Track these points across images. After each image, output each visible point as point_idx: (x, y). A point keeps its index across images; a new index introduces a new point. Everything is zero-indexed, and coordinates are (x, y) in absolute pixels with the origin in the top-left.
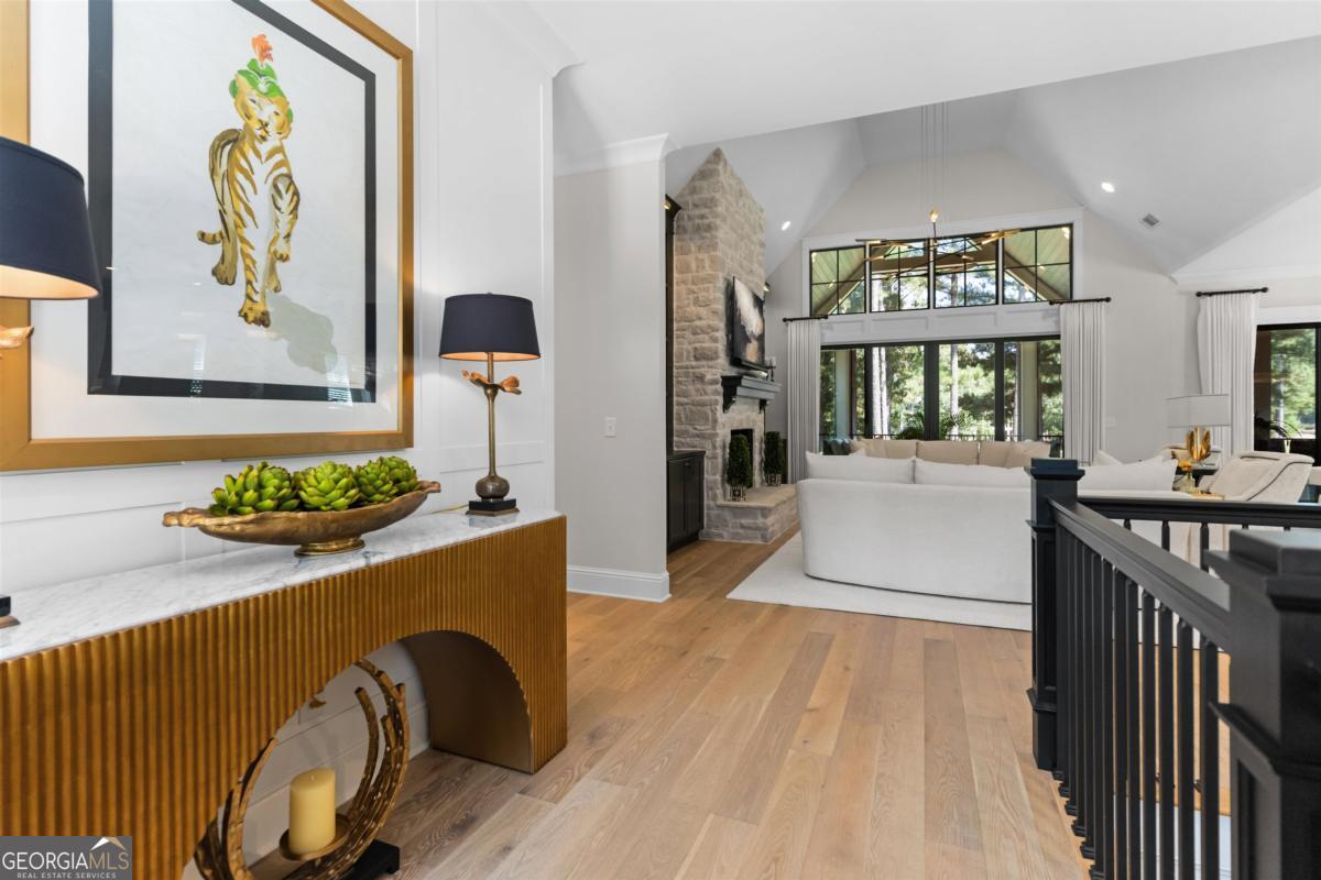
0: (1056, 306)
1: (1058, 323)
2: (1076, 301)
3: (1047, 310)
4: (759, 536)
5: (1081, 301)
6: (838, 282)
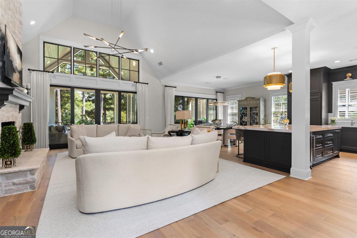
0: (136, 83)
1: (136, 88)
2: (140, 83)
3: (133, 84)
4: (28, 187)
5: (142, 83)
6: (58, 59)
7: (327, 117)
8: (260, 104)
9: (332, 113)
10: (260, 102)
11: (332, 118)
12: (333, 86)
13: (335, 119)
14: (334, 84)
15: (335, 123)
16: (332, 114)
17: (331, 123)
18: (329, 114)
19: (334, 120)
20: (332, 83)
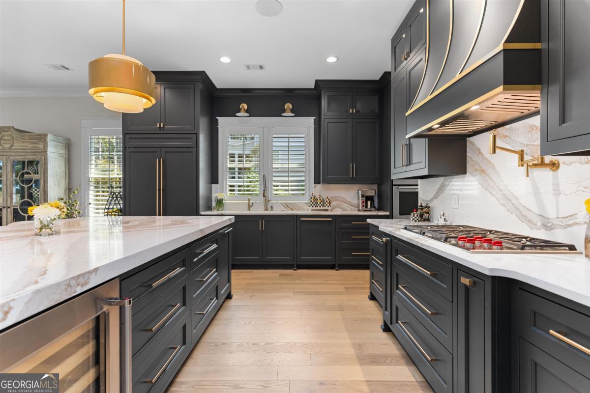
7: (210, 191)
8: (45, 152)
9: (218, 183)
10: (46, 146)
11: (218, 194)
12: (220, 126)
13: (223, 197)
14: (222, 120)
15: (223, 206)
16: (218, 185)
17: (217, 205)
18: (213, 185)
19: (222, 200)
20: (217, 120)
